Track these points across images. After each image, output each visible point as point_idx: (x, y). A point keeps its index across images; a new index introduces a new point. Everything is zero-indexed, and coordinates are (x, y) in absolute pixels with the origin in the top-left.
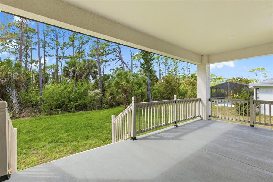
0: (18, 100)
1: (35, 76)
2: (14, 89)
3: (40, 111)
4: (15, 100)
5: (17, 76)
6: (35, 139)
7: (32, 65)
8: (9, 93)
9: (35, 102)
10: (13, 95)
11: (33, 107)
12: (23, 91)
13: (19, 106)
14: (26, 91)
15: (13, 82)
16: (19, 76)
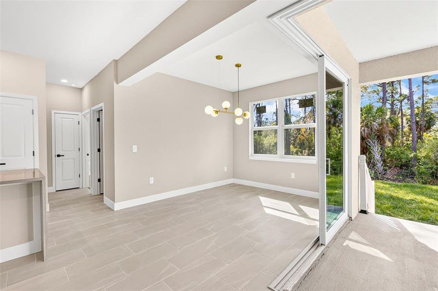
0: (381, 155)
1: (407, 119)
2: (376, 142)
3: (412, 175)
4: (377, 156)
5: (379, 124)
6: (399, 208)
7: (401, 104)
8: (370, 146)
9: (405, 160)
10: (375, 149)
11: (401, 168)
12: (388, 144)
13: (382, 165)
14: (393, 143)
15: (374, 133)
16: (382, 124)
